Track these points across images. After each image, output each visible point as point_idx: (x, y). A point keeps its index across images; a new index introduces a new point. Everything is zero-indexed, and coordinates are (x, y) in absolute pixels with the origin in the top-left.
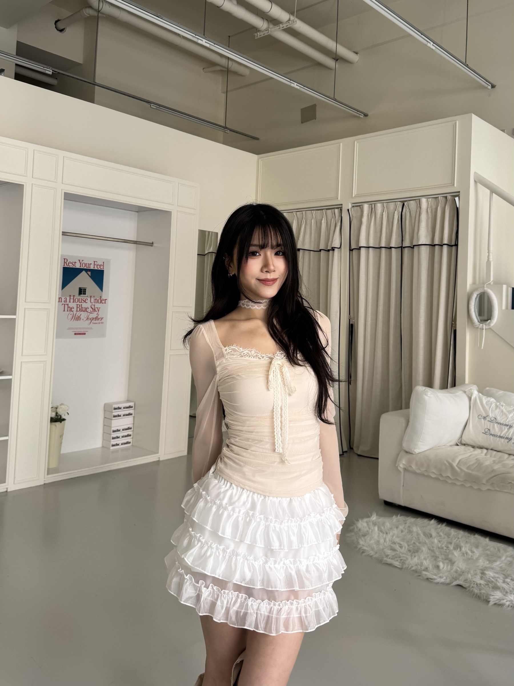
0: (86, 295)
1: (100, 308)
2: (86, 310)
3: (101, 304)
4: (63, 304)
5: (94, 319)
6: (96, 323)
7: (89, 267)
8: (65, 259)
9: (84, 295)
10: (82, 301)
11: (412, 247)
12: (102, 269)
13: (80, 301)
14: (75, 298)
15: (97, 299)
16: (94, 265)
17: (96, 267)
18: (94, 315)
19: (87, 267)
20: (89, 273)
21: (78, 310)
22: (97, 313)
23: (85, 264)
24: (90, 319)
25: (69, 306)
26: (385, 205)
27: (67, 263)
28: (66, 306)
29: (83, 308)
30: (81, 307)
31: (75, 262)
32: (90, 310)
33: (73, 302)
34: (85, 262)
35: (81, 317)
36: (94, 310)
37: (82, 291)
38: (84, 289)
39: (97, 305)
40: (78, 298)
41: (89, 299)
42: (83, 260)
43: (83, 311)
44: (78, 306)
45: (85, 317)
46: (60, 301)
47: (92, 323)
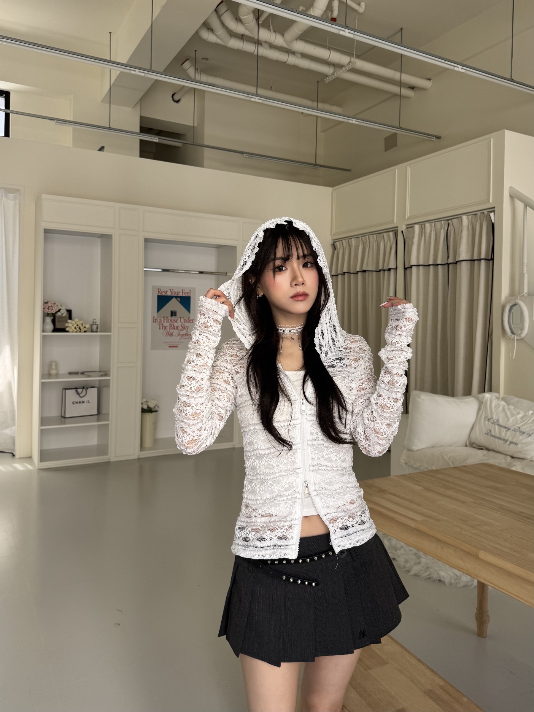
0: (177, 316)
1: (188, 326)
2: (177, 328)
3: (190, 323)
4: (158, 324)
5: (184, 335)
6: (186, 338)
7: (178, 294)
8: (158, 289)
9: (175, 317)
10: (174, 321)
11: (456, 263)
12: (189, 296)
13: (172, 321)
14: (168, 319)
15: (186, 320)
16: (182, 292)
17: (184, 294)
18: (184, 332)
19: (176, 295)
20: (179, 299)
21: (171, 328)
22: (186, 330)
23: (175, 292)
24: (181, 335)
25: (164, 325)
26: (433, 224)
27: (161, 292)
28: (161, 326)
29: (175, 327)
30: (173, 326)
31: (167, 291)
32: (180, 328)
33: (167, 322)
34: (175, 290)
35: (173, 333)
36: (184, 328)
37: (173, 314)
38: (175, 312)
39: (186, 324)
40: (171, 319)
41: (179, 319)
42: (173, 290)
43: (175, 329)
44: (171, 325)
45: (177, 333)
46: (156, 321)
47: (182, 338)
